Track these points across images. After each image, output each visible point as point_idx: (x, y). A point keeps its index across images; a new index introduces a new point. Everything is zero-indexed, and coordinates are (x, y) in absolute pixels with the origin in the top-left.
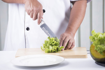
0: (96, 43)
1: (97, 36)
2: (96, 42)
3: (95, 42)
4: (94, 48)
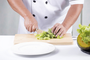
0: (83, 35)
2: (83, 34)
3: (82, 34)
4: (81, 39)
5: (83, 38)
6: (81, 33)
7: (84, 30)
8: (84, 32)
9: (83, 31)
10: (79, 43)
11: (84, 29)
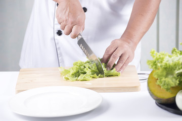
0: (159, 73)
1: (160, 60)
2: (159, 71)
3: (157, 71)
4: (156, 82)
5: (161, 79)
6: (156, 68)
7: (162, 62)
8: (161, 66)
9: (159, 65)
10: (153, 89)
11: (162, 59)
